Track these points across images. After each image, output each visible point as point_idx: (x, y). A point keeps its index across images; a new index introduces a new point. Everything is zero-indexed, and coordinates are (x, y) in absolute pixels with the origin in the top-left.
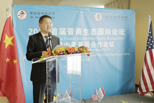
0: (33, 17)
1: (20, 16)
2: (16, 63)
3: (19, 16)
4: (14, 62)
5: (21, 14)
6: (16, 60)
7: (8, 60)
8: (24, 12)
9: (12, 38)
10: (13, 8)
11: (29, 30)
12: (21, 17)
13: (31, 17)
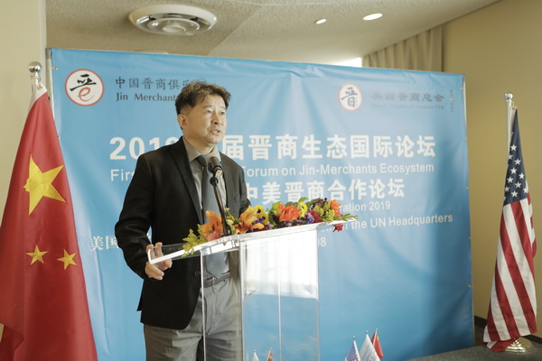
0: (126, 97)
1: (77, 91)
2: (70, 266)
3: (72, 90)
4: (63, 263)
5: (81, 84)
6: (70, 254)
7: (38, 255)
8: (93, 77)
9: (53, 174)
10: (50, 60)
11: (113, 141)
12: (80, 96)
13: (119, 97)
